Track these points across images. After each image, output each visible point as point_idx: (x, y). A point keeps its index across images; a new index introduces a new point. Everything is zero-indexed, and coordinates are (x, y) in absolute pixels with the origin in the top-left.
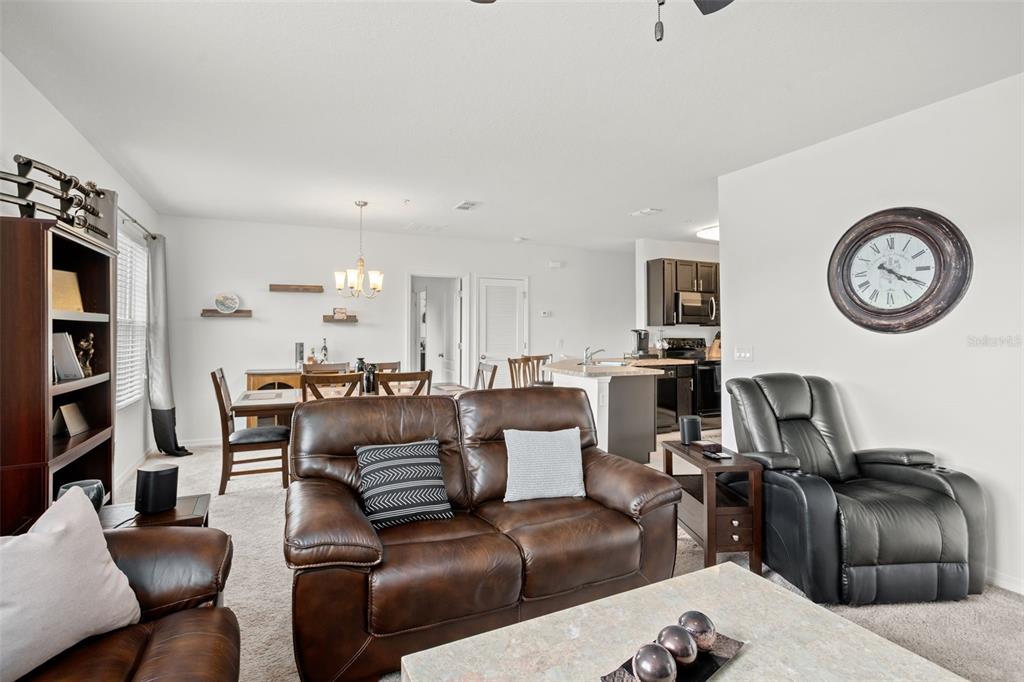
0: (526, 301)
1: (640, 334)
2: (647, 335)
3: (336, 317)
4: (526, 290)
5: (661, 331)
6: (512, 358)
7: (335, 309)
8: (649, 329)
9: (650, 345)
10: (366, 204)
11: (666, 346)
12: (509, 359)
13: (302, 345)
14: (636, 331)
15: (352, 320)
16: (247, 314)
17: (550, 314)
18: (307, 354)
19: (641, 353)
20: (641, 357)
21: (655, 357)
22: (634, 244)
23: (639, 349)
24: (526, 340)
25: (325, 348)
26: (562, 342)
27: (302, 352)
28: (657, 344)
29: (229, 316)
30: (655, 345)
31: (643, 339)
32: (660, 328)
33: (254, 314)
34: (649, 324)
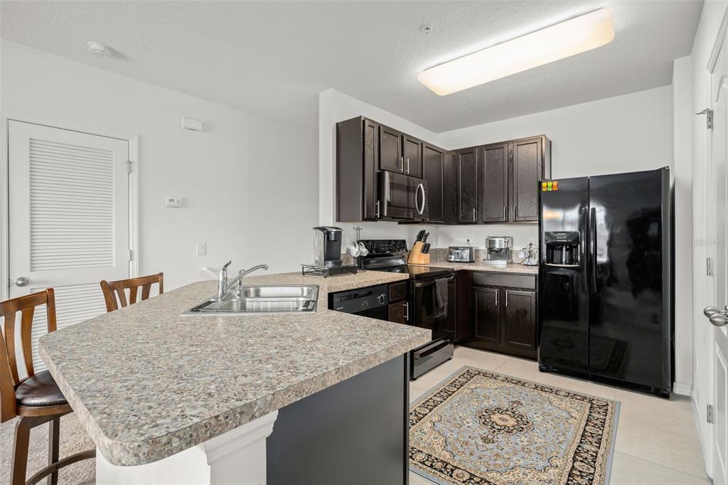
0: (134, 176)
1: (328, 234)
2: (338, 234)
4: (134, 157)
5: (358, 229)
6: (108, 280)
8: (339, 225)
9: (343, 251)
11: (365, 252)
12: (103, 284)
14: (322, 229)
17: (184, 203)
19: (330, 264)
20: (332, 272)
21: (351, 270)
22: (318, 96)
23: (327, 258)
24: (134, 246)
26: (205, 247)
28: (352, 250)
30: (348, 251)
31: (332, 243)
32: (356, 225)
34: (339, 219)
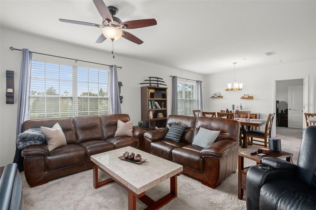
3: (245, 97)
7: (244, 95)
10: (236, 63)
13: (234, 105)
15: (251, 98)
16: (222, 97)
18: (235, 108)
25: (241, 106)
27: (234, 107)
29: (216, 98)
33: (223, 97)
